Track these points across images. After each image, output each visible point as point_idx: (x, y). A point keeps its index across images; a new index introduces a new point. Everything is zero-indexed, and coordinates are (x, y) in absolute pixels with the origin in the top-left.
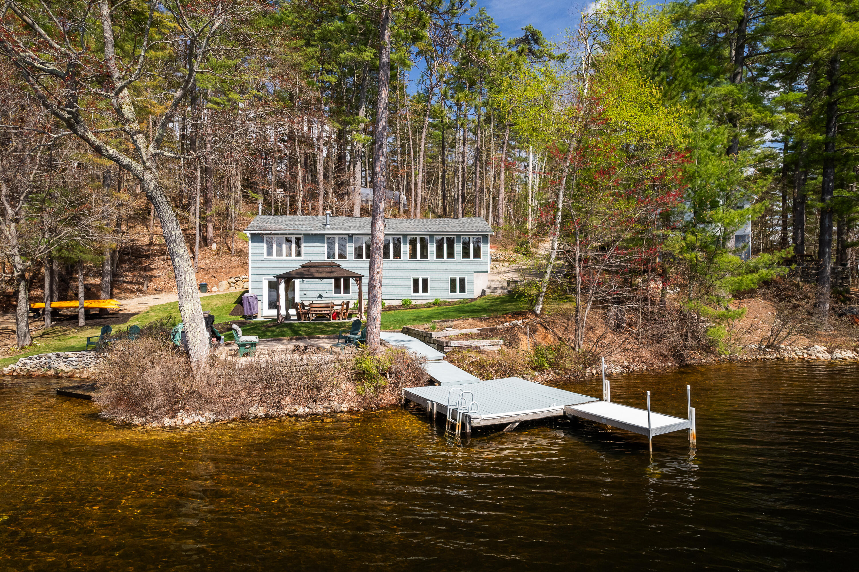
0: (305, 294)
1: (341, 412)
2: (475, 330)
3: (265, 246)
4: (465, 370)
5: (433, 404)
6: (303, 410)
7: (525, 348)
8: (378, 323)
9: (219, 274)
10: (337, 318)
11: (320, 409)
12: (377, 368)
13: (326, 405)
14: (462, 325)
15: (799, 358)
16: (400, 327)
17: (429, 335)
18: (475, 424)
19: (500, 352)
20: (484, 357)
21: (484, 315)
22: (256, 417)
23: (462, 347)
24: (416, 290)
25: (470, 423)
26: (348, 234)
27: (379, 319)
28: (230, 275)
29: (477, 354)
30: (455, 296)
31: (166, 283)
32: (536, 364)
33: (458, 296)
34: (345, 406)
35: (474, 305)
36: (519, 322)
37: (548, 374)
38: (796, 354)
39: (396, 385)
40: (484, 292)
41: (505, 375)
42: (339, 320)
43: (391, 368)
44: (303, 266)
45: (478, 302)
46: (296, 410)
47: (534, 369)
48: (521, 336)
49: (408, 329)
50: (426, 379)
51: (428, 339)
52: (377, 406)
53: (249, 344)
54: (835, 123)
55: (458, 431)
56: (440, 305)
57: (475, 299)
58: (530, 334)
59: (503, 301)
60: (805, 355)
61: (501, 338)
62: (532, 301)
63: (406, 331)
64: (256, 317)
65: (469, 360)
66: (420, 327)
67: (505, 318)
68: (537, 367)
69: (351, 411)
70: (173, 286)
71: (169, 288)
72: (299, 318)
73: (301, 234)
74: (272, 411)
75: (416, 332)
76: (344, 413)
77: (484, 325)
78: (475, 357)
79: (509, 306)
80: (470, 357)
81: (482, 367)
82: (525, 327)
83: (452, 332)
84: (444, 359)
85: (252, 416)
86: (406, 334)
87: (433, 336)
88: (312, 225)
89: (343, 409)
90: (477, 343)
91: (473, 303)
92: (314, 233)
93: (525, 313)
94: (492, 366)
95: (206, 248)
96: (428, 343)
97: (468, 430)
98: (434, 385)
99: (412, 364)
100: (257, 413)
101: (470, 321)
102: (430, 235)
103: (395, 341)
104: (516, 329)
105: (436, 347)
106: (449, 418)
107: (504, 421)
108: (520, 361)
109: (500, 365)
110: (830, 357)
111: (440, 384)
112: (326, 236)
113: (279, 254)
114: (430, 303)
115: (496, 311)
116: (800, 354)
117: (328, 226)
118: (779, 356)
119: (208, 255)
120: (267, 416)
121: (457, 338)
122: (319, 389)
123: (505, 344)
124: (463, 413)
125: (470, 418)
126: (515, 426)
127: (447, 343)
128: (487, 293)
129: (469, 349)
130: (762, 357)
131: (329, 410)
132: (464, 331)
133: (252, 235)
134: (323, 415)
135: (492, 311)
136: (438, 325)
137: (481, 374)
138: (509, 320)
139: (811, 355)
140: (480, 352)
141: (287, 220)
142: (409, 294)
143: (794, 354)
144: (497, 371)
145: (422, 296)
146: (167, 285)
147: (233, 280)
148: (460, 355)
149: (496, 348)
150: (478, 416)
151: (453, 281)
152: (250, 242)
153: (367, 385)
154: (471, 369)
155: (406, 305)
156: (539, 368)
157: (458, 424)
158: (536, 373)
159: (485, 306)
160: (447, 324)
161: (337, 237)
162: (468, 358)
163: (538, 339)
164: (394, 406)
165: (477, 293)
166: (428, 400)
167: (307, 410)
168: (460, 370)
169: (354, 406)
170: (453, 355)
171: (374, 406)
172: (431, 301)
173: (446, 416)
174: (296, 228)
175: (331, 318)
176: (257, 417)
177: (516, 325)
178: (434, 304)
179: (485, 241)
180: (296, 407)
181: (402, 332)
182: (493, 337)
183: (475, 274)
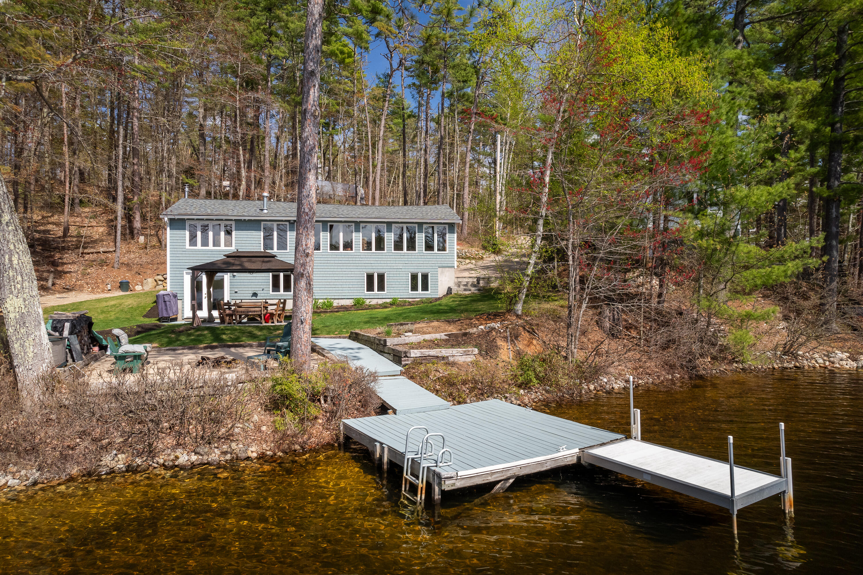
0: (236, 292)
1: (248, 458)
2: (442, 336)
3: (187, 233)
4: (430, 390)
5: (382, 449)
6: (187, 458)
7: (505, 358)
8: (307, 328)
9: (145, 270)
10: (270, 321)
11: (215, 455)
12: (305, 390)
13: (225, 447)
14: (425, 329)
15: (820, 366)
16: (347, 332)
17: (382, 342)
18: (448, 486)
19: (475, 364)
20: (455, 370)
21: (452, 316)
22: (112, 471)
23: (425, 358)
24: (370, 288)
25: (440, 484)
26: (289, 221)
27: (309, 321)
28: (157, 272)
29: (444, 367)
30: (417, 294)
31: (77, 280)
32: (521, 379)
33: (420, 294)
34: (253, 449)
35: (440, 305)
36: (497, 325)
37: (536, 392)
38: (816, 361)
39: (333, 413)
40: (450, 290)
41: (482, 394)
42: (272, 323)
43: (327, 389)
44: (228, 256)
45: (444, 301)
46: (177, 458)
47: (520, 386)
48: (500, 342)
49: (357, 334)
50: (376, 404)
51: (381, 347)
52: (303, 448)
53: (130, 357)
54: (843, 101)
55: (421, 497)
56: (398, 305)
57: (439, 299)
58: (512, 340)
59: (473, 299)
60: (827, 363)
61: (476, 346)
62: (512, 300)
63: (355, 337)
64: (175, 319)
65: (435, 376)
66: (372, 332)
67: (478, 320)
68: (522, 383)
69: (262, 457)
70: (87, 284)
71: (81, 286)
72: (223, 321)
73: (231, 220)
74: (139, 461)
75: (366, 338)
76: (252, 460)
77: (453, 329)
78: (443, 371)
79: (482, 306)
80: (436, 370)
81: (452, 384)
82: (505, 331)
83: (412, 338)
84: (402, 373)
85: (104, 470)
86: (354, 340)
87: (388, 344)
88: (246, 210)
89: (250, 454)
90: (444, 352)
91: (437, 303)
92: (247, 218)
93: (504, 314)
94: (464, 383)
95: (132, 241)
96: (381, 352)
97: (437, 496)
98: (387, 413)
99: (357, 383)
100: (113, 464)
101: (435, 324)
102: (388, 223)
103: (341, 349)
104: (494, 333)
105: (391, 357)
106: (407, 476)
107: (492, 479)
108: (501, 375)
109: (476, 382)
110: (855, 365)
111: (395, 412)
112: (262, 223)
113: (205, 243)
114: (387, 303)
115: (466, 311)
116: (821, 361)
117: (265, 211)
118: (798, 364)
119: (134, 249)
120: (131, 469)
121: (419, 346)
122: (217, 422)
123: (480, 353)
124: (428, 468)
125: (439, 476)
126: (508, 485)
127: (405, 353)
128: (454, 292)
129: (435, 360)
130: (780, 365)
131: (228, 457)
132: (428, 337)
133: (171, 220)
134: (219, 466)
135: (462, 312)
136: (394, 330)
137: (451, 395)
138: (484, 322)
139: (833, 363)
140: (448, 364)
141: (217, 204)
142: (362, 293)
143: (813, 362)
144: (472, 390)
145: (378, 295)
146: (79, 283)
147: (160, 277)
148: (422, 368)
149: (469, 359)
150: (452, 473)
151: (414, 277)
152: (168, 229)
153: (289, 416)
154: (438, 387)
155: (359, 305)
156: (525, 385)
157: (420, 485)
158: (522, 391)
159: (454, 304)
160: (406, 327)
161: (275, 224)
162: (433, 373)
163: (521, 345)
164: (329, 446)
165: (442, 291)
166: (376, 441)
167: (194, 458)
168: (423, 390)
169: (268, 448)
170: (413, 368)
171: (297, 447)
172: (388, 301)
173: (402, 468)
174: (226, 212)
175: (263, 321)
176: (114, 472)
177: (493, 329)
178: (392, 304)
179: (452, 231)
180: (179, 452)
181: (350, 338)
182: (465, 344)
183: (440, 270)
